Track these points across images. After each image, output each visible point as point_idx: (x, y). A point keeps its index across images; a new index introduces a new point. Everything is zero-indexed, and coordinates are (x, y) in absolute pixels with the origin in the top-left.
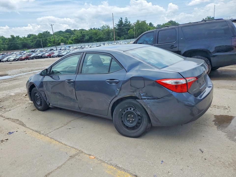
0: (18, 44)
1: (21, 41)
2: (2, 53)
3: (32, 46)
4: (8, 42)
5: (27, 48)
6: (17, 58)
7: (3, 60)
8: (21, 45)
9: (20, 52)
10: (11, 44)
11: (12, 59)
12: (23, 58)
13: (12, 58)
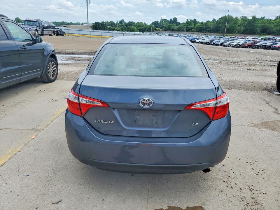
0: (257, 27)
1: (262, 24)
2: (233, 36)
3: (275, 32)
4: (246, 24)
5: (265, 34)
6: (239, 44)
7: (224, 44)
8: (260, 29)
9: (253, 38)
10: (249, 26)
11: (234, 44)
12: (246, 45)
13: (235, 42)
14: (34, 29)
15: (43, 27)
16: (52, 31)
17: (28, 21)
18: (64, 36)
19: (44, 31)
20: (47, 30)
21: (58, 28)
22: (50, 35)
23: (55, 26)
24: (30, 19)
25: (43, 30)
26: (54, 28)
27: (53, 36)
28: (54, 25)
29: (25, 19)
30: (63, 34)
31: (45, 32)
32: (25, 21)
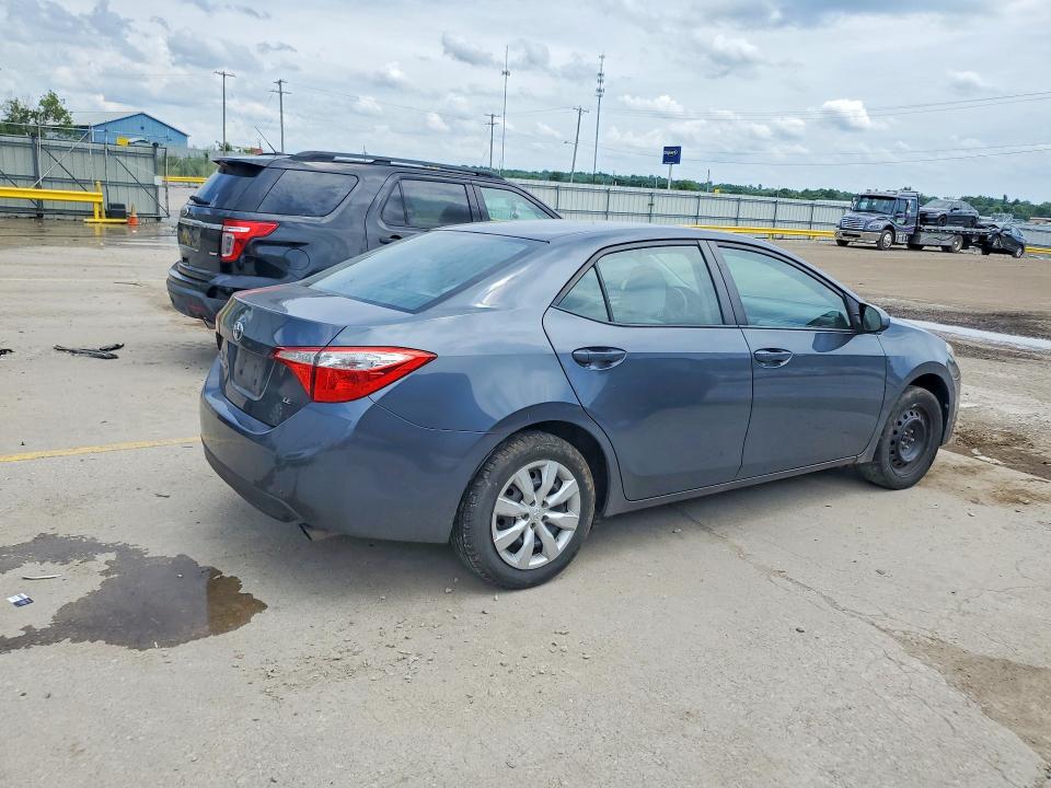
14: (882, 224)
15: (924, 218)
16: (957, 233)
17: (872, 197)
18: (1015, 256)
19: (922, 234)
20: (937, 231)
21: (994, 226)
22: (947, 249)
23: (978, 215)
24: (882, 190)
25: (917, 230)
26: (973, 221)
27: (956, 252)
28: (975, 212)
29: (863, 192)
30: (1013, 248)
31: (924, 238)
32: (863, 197)
